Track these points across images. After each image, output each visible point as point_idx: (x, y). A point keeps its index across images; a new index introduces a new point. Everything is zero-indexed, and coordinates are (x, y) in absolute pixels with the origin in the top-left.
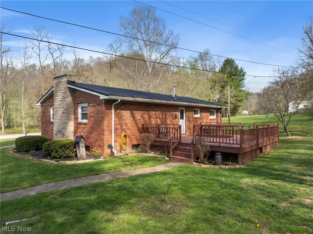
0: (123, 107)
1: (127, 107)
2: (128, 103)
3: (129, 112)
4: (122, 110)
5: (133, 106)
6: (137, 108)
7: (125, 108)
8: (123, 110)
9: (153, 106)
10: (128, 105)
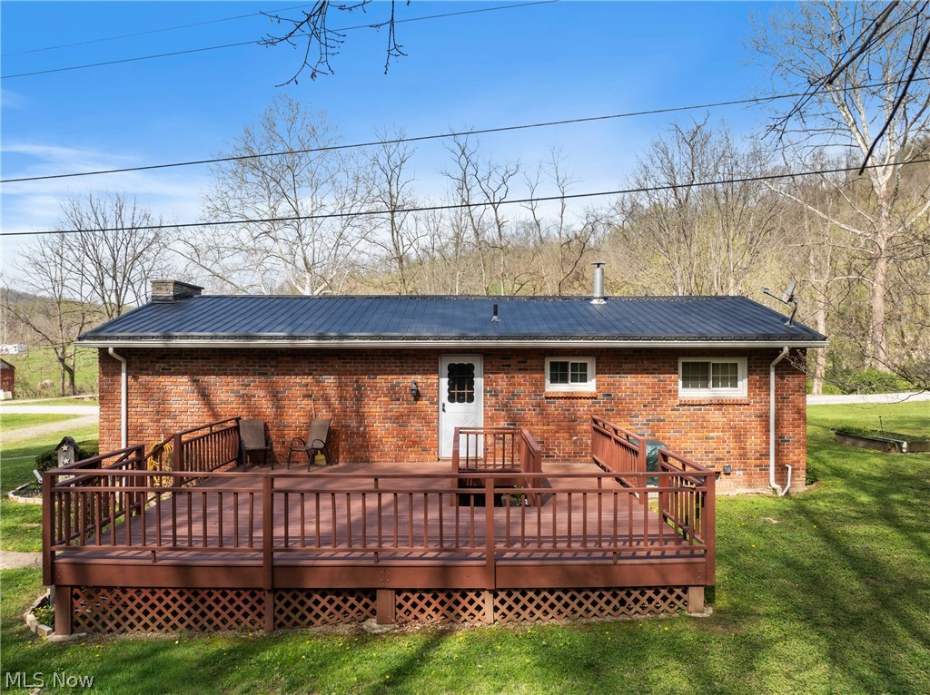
0: (159, 366)
1: (173, 366)
2: (178, 355)
3: (185, 379)
4: (159, 374)
5: (200, 362)
6: (214, 366)
7: (170, 369)
8: (163, 374)
9: (289, 359)
10: (180, 359)
